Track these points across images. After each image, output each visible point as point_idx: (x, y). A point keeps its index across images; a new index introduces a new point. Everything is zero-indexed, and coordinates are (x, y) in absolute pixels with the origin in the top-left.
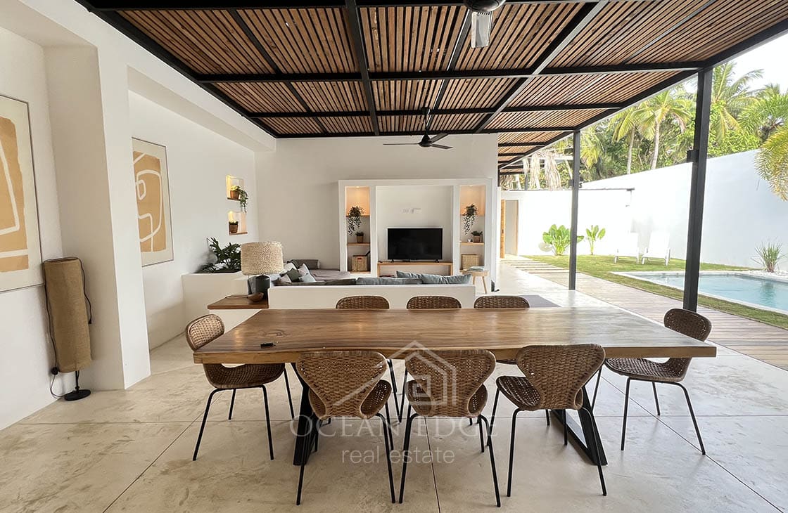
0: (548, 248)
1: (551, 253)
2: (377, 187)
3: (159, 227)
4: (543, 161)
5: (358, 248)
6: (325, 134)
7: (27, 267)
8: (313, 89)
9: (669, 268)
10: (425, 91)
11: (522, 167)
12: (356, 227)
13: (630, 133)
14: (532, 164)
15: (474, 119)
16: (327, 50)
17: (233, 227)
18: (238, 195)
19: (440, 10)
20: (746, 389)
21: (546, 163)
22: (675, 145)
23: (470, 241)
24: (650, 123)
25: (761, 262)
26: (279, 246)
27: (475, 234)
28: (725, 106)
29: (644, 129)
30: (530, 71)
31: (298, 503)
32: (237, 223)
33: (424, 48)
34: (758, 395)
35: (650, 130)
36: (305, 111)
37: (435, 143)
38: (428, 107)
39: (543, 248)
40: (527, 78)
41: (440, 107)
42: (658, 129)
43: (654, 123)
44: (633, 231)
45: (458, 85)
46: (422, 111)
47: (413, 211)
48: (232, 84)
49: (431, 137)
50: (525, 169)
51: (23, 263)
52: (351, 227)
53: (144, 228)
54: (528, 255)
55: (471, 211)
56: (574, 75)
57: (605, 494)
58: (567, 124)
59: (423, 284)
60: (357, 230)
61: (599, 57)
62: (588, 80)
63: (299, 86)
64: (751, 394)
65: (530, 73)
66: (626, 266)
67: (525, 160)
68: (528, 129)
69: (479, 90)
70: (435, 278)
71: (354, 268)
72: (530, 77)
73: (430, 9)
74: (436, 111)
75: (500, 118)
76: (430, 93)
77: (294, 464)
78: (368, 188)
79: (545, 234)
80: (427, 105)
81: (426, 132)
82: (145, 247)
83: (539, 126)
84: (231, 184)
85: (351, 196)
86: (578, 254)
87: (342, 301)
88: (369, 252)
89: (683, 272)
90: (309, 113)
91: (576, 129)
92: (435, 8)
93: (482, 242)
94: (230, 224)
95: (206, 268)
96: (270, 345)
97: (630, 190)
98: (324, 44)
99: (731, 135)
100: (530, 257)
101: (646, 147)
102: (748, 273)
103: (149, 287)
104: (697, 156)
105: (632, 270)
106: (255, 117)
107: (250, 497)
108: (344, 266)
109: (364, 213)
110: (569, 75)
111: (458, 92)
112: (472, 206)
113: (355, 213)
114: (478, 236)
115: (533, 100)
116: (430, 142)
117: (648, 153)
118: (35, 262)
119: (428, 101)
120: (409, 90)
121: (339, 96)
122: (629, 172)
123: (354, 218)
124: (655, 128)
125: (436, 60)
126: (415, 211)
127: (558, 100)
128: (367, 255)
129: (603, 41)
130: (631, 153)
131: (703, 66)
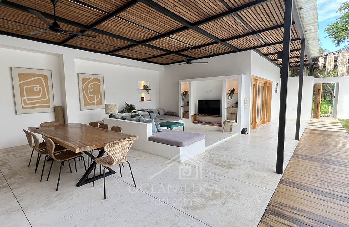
3: (99, 98)
7: (50, 107)
10: (171, 42)
17: (142, 99)
18: (146, 87)
32: (144, 97)
51: (49, 106)
76: (175, 42)
95: (122, 111)
109: (188, 93)
112: (233, 89)
113: (185, 93)
114: (237, 105)
118: (52, 106)
119: (182, 45)
126: (210, 92)
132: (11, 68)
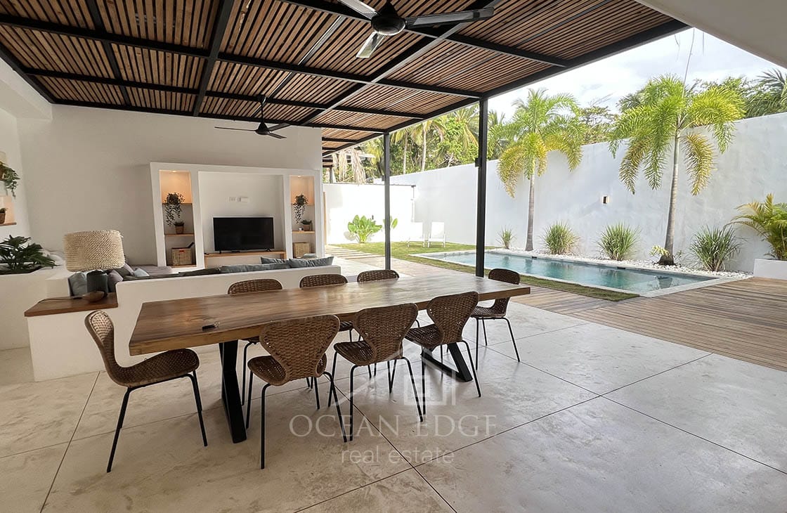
0: (353, 237)
1: (355, 241)
2: (199, 172)
4: (349, 157)
5: (178, 240)
6: (127, 106)
8: (139, 56)
9: (447, 249)
10: (269, 79)
11: (331, 161)
12: (175, 215)
13: (404, 138)
14: (340, 159)
15: (304, 111)
16: (179, 19)
19: (314, 12)
20: (524, 322)
21: (352, 159)
22: (434, 151)
23: (300, 229)
24: (419, 131)
25: (501, 243)
26: (119, 235)
27: (305, 222)
28: (466, 123)
29: (415, 136)
30: (370, 78)
31: (263, 467)
32: (4, 210)
33: (285, 41)
34: (530, 324)
35: (419, 137)
36: (112, 76)
37: (273, 132)
38: (264, 95)
39: (348, 237)
40: (365, 84)
41: (275, 97)
42: (425, 136)
43: (421, 131)
44: (416, 221)
45: (302, 79)
46: (258, 98)
47: (240, 199)
48: (19, 30)
49: (268, 125)
50: (335, 162)
52: (170, 215)
54: (337, 243)
55: (301, 201)
56: (399, 87)
57: (480, 396)
58: (380, 127)
59: (291, 268)
60: (177, 219)
61: (421, 77)
62: (407, 94)
63: (120, 50)
64: (526, 324)
65: (370, 81)
66: (417, 250)
67: (334, 155)
68: (348, 127)
69: (319, 87)
70: (302, 262)
71: (175, 262)
72: (369, 84)
73: (306, 10)
74: (272, 100)
75: (328, 115)
76: (273, 82)
77: (234, 442)
78: (188, 173)
79: (350, 224)
80: (263, 93)
81: (263, 121)
83: (357, 125)
85: (167, 180)
86: (391, 240)
87: (234, 286)
88: (193, 243)
89: (475, 251)
90: (118, 81)
91: (386, 132)
92: (310, 10)
93: (312, 231)
96: (212, 327)
97: (413, 186)
98: (179, 14)
99: (472, 147)
100: (339, 246)
101: (416, 150)
102: (494, 250)
104: (481, 163)
105: (422, 252)
106: (32, 74)
107: (209, 479)
108: (162, 260)
109: (185, 199)
110: (395, 87)
111: (300, 85)
112: (302, 196)
113: (173, 200)
114: (308, 225)
115: (362, 103)
116: (268, 131)
117: (417, 157)
119: (267, 89)
120: (252, 75)
121: (169, 68)
122: (405, 172)
123: (173, 206)
124: (423, 135)
125: (291, 54)
126: (242, 199)
127: (380, 105)
128: (189, 247)
129: (428, 66)
130: (405, 155)
131: (482, 96)
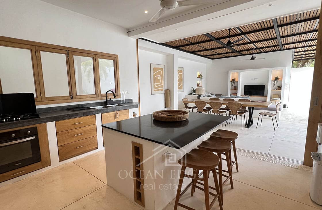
2: (241, 72)
3: (181, 85)
5: (234, 91)
6: (226, 57)
10: (248, 46)
12: (233, 85)
17: (198, 85)
18: (200, 76)
23: (276, 89)
32: (199, 84)
36: (217, 54)
45: (257, 44)
47: (254, 79)
51: (163, 90)
53: (179, 85)
55: (276, 79)
69: (266, 43)
76: (251, 46)
78: (238, 73)
80: (253, 48)
82: (179, 88)
84: (198, 74)
85: (232, 75)
88: (237, 92)
93: (281, 90)
94: (198, 84)
95: (191, 94)
103: (179, 97)
106: (205, 56)
109: (236, 80)
111: (260, 44)
112: (277, 77)
113: (234, 80)
114: (279, 88)
120: (243, 46)
123: (233, 82)
126: (255, 79)
132: (150, 64)
